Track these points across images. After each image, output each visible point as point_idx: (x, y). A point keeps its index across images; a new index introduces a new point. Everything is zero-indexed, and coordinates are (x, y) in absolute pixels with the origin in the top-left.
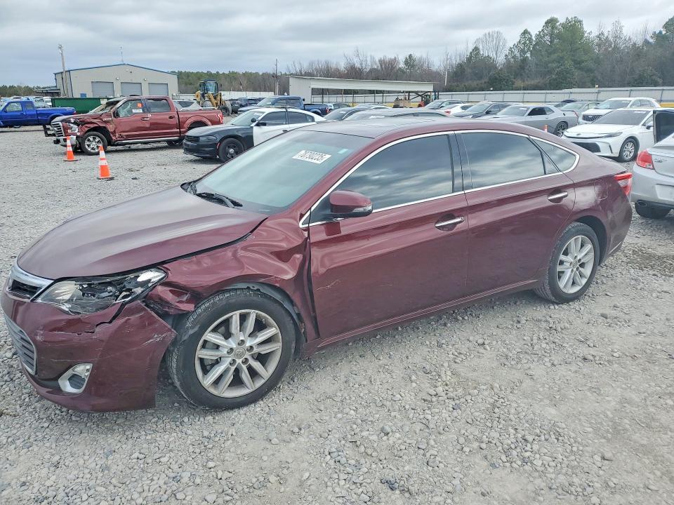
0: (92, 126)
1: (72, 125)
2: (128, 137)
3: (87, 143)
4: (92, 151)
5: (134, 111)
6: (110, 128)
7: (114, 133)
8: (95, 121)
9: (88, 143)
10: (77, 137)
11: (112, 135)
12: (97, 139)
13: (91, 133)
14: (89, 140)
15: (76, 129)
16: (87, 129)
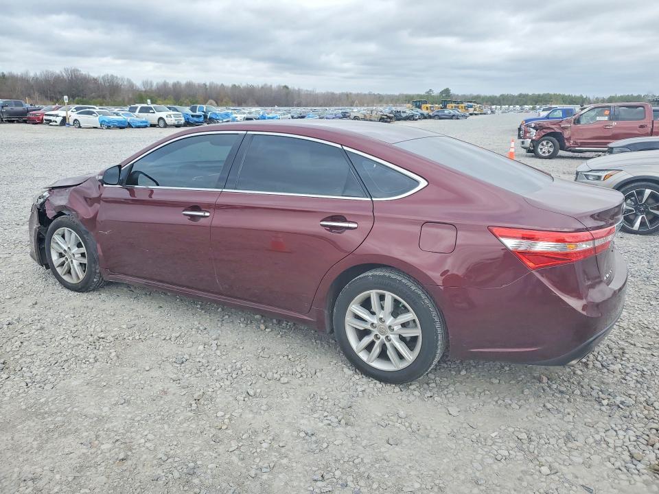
0: (549, 131)
1: (532, 129)
2: (583, 144)
3: (540, 146)
4: (543, 155)
5: (598, 118)
6: (566, 134)
7: (568, 139)
8: (553, 126)
9: (542, 147)
10: (532, 141)
11: (566, 141)
12: (550, 144)
13: (546, 137)
14: (543, 145)
15: (533, 132)
16: (543, 134)
